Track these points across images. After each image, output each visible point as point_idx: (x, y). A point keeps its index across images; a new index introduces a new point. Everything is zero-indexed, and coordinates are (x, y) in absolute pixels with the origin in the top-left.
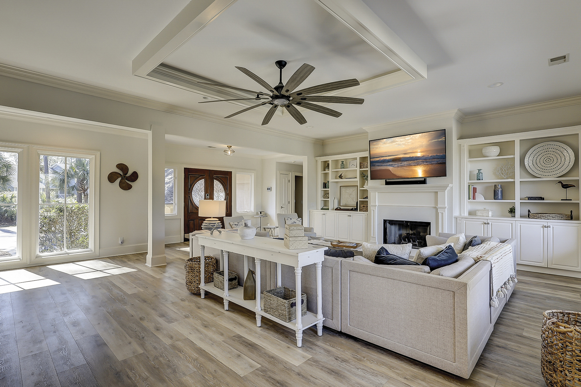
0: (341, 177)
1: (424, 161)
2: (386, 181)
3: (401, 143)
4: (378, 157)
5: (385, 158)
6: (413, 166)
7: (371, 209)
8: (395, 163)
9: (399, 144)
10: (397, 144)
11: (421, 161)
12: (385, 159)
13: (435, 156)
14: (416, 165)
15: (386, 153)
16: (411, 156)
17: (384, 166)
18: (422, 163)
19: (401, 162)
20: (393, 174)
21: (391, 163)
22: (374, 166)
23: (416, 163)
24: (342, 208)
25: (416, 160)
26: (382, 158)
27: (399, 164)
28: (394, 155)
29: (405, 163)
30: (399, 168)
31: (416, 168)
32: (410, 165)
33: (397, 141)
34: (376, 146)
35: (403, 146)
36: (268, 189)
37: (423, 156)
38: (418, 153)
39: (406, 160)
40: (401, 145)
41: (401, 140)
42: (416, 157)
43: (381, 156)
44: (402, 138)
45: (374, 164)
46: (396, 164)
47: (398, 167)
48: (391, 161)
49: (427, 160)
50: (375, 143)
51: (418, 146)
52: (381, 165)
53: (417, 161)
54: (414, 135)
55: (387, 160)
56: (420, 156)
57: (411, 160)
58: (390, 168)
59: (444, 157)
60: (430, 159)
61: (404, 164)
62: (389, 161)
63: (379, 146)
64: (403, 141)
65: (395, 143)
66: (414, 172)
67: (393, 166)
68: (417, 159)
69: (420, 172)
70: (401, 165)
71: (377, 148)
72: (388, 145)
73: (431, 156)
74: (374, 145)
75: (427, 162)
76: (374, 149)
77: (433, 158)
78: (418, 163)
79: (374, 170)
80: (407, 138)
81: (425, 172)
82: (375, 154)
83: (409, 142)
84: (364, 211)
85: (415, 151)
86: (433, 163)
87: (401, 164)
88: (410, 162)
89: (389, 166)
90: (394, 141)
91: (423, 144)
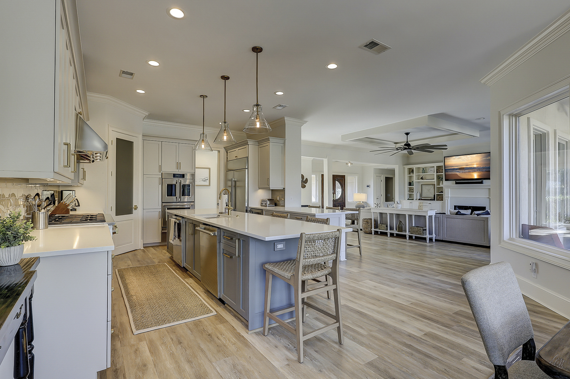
0: (422, 178)
1: (478, 169)
2: (456, 182)
4: (450, 167)
5: (454, 167)
7: (446, 199)
9: (463, 160)
11: (476, 169)
15: (455, 164)
16: (471, 167)
17: (454, 172)
18: (477, 171)
19: (464, 170)
20: (460, 177)
21: (458, 171)
22: (448, 172)
23: (474, 171)
24: (423, 199)
26: (453, 168)
27: (463, 171)
28: (460, 166)
29: (467, 170)
30: (463, 174)
32: (469, 172)
33: (463, 158)
34: (449, 160)
35: (466, 161)
36: (368, 186)
37: (478, 167)
38: (475, 165)
41: (465, 157)
42: (473, 167)
43: (452, 166)
45: (448, 171)
46: (461, 171)
47: (463, 172)
50: (448, 158)
51: (475, 161)
54: (472, 155)
56: (476, 167)
57: (470, 169)
58: (458, 173)
59: (489, 168)
62: (457, 169)
63: (451, 160)
66: (472, 175)
68: (474, 168)
69: (475, 176)
72: (456, 160)
73: (482, 167)
74: (447, 160)
75: (480, 170)
76: (448, 162)
77: (483, 168)
79: (447, 174)
80: (468, 157)
81: (478, 175)
82: (448, 165)
84: (439, 201)
85: (473, 164)
86: (483, 171)
88: (470, 170)
90: (460, 158)
91: (478, 160)
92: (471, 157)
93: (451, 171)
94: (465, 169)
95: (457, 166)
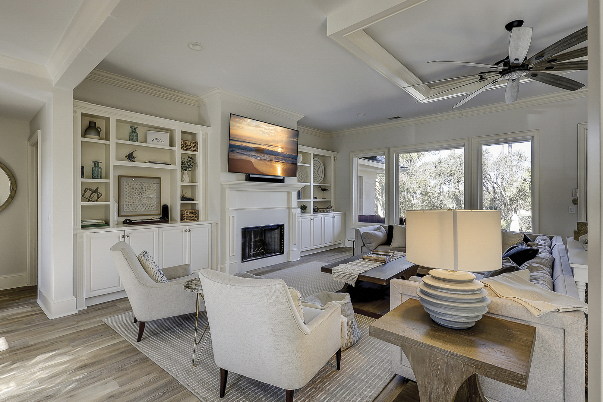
1: (283, 158)
2: (246, 175)
3: (265, 131)
4: (240, 141)
5: (248, 145)
6: (274, 162)
7: (229, 215)
8: (258, 154)
9: (263, 131)
10: (261, 130)
11: (280, 157)
12: (248, 147)
13: (290, 155)
14: (276, 161)
15: (249, 137)
16: (273, 150)
17: (246, 155)
18: (281, 161)
20: (255, 168)
21: (253, 153)
22: (234, 152)
23: (277, 159)
25: (277, 155)
26: (245, 144)
28: (258, 144)
29: (268, 156)
30: (261, 162)
31: (276, 165)
32: (271, 160)
33: (262, 128)
34: (238, 124)
35: (267, 136)
37: (283, 153)
38: (279, 148)
39: (268, 153)
40: (265, 133)
41: (266, 127)
43: (243, 140)
44: (266, 126)
45: (234, 149)
48: (254, 151)
49: (286, 159)
50: (237, 120)
51: (279, 140)
52: (243, 154)
53: (278, 157)
54: (277, 127)
55: (250, 148)
56: (279, 151)
57: (273, 155)
58: (253, 160)
60: (287, 157)
61: (267, 158)
63: (242, 125)
64: (267, 129)
65: (259, 129)
66: (274, 168)
67: (256, 157)
69: (279, 170)
70: (264, 158)
71: (239, 127)
72: (252, 128)
73: (288, 155)
74: (235, 122)
75: (285, 160)
76: (236, 128)
77: (290, 157)
78: (279, 160)
79: (233, 158)
80: (271, 128)
82: (236, 135)
83: (272, 133)
85: (277, 144)
86: (289, 162)
87: (264, 156)
88: (273, 157)
89: (251, 156)
90: (259, 126)
91: (284, 139)
92: (274, 130)
93: (240, 151)
94: (265, 153)
95: (252, 143)
